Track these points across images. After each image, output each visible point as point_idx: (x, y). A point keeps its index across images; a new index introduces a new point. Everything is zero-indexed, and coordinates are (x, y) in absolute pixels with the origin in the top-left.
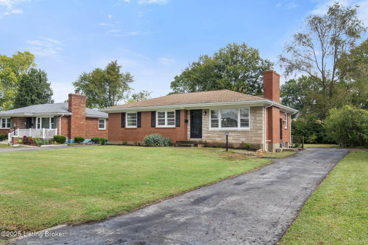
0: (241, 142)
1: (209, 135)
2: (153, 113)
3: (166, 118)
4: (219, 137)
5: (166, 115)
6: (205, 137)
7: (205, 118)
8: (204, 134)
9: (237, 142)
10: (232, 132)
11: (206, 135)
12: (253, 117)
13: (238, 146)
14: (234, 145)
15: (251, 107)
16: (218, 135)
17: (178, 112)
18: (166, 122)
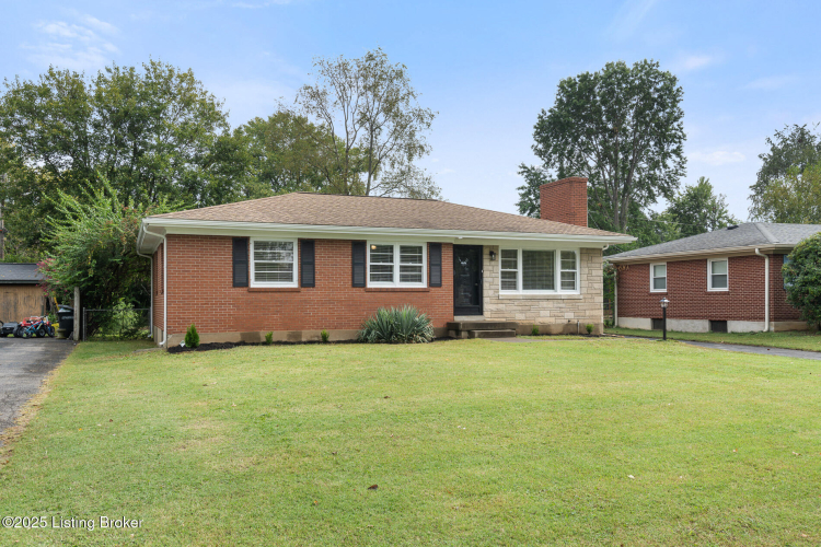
0: (565, 322)
1: (501, 306)
2: (358, 246)
3: (397, 263)
4: (522, 312)
5: (397, 254)
6: (491, 311)
7: (490, 268)
8: (488, 305)
9: (559, 321)
10: (548, 299)
11: (493, 307)
12: (586, 270)
13: (560, 330)
14: (553, 328)
15: (581, 249)
16: (520, 308)
17: (435, 248)
18: (397, 273)
